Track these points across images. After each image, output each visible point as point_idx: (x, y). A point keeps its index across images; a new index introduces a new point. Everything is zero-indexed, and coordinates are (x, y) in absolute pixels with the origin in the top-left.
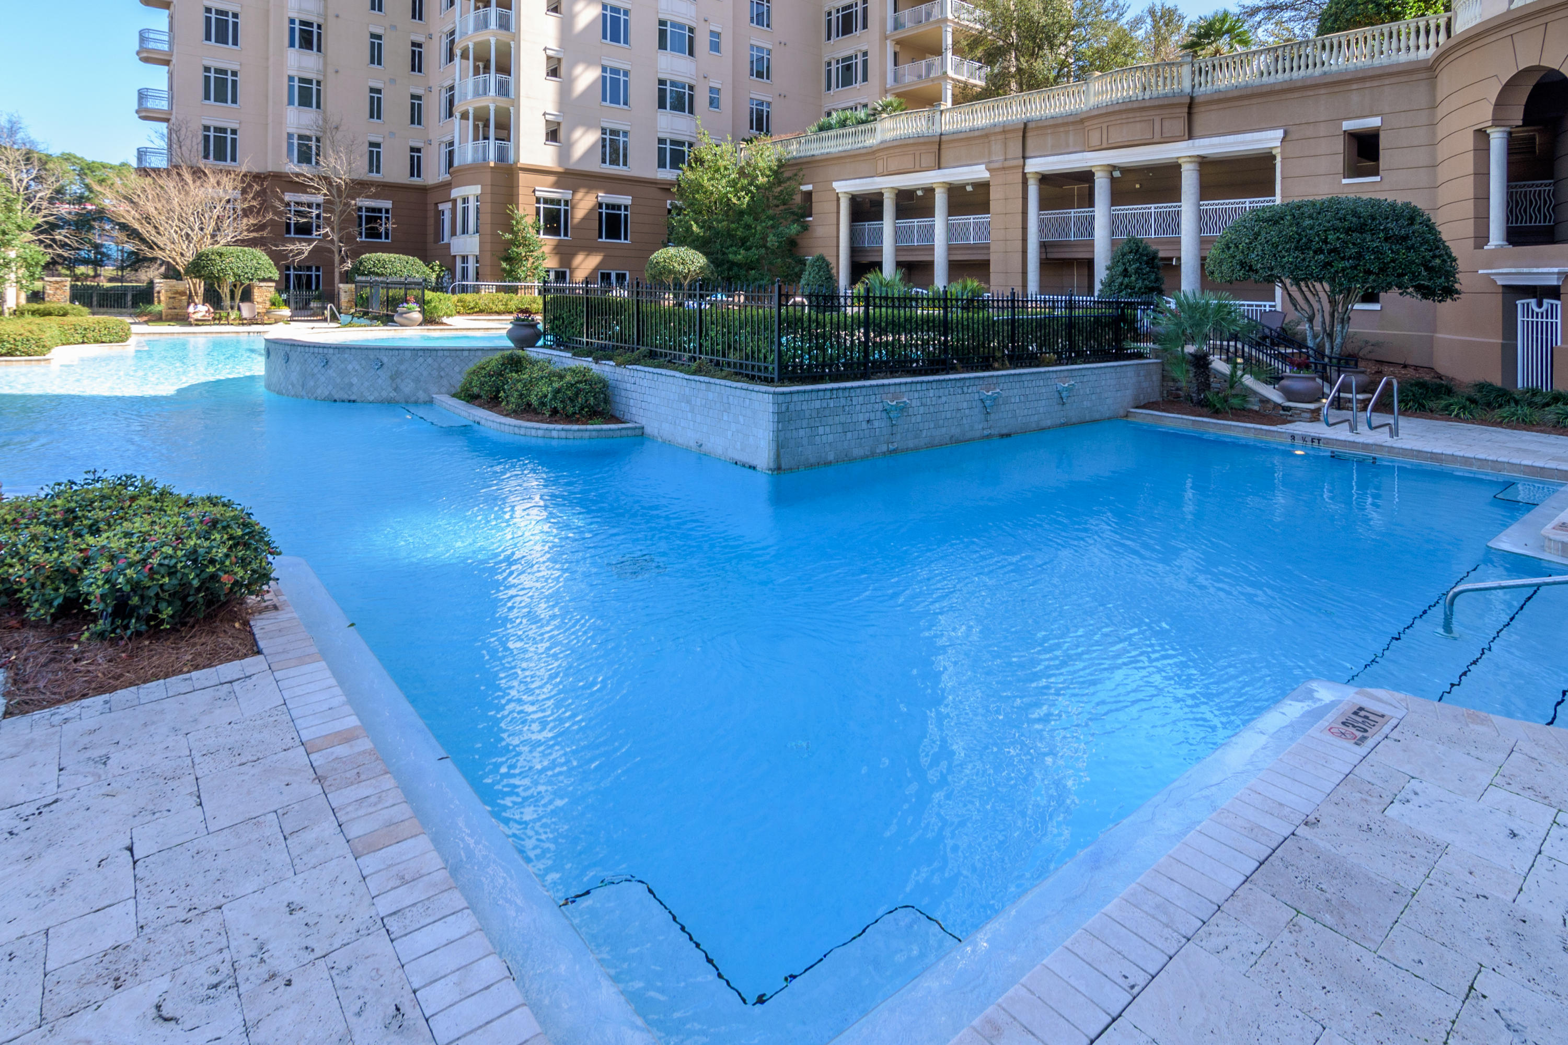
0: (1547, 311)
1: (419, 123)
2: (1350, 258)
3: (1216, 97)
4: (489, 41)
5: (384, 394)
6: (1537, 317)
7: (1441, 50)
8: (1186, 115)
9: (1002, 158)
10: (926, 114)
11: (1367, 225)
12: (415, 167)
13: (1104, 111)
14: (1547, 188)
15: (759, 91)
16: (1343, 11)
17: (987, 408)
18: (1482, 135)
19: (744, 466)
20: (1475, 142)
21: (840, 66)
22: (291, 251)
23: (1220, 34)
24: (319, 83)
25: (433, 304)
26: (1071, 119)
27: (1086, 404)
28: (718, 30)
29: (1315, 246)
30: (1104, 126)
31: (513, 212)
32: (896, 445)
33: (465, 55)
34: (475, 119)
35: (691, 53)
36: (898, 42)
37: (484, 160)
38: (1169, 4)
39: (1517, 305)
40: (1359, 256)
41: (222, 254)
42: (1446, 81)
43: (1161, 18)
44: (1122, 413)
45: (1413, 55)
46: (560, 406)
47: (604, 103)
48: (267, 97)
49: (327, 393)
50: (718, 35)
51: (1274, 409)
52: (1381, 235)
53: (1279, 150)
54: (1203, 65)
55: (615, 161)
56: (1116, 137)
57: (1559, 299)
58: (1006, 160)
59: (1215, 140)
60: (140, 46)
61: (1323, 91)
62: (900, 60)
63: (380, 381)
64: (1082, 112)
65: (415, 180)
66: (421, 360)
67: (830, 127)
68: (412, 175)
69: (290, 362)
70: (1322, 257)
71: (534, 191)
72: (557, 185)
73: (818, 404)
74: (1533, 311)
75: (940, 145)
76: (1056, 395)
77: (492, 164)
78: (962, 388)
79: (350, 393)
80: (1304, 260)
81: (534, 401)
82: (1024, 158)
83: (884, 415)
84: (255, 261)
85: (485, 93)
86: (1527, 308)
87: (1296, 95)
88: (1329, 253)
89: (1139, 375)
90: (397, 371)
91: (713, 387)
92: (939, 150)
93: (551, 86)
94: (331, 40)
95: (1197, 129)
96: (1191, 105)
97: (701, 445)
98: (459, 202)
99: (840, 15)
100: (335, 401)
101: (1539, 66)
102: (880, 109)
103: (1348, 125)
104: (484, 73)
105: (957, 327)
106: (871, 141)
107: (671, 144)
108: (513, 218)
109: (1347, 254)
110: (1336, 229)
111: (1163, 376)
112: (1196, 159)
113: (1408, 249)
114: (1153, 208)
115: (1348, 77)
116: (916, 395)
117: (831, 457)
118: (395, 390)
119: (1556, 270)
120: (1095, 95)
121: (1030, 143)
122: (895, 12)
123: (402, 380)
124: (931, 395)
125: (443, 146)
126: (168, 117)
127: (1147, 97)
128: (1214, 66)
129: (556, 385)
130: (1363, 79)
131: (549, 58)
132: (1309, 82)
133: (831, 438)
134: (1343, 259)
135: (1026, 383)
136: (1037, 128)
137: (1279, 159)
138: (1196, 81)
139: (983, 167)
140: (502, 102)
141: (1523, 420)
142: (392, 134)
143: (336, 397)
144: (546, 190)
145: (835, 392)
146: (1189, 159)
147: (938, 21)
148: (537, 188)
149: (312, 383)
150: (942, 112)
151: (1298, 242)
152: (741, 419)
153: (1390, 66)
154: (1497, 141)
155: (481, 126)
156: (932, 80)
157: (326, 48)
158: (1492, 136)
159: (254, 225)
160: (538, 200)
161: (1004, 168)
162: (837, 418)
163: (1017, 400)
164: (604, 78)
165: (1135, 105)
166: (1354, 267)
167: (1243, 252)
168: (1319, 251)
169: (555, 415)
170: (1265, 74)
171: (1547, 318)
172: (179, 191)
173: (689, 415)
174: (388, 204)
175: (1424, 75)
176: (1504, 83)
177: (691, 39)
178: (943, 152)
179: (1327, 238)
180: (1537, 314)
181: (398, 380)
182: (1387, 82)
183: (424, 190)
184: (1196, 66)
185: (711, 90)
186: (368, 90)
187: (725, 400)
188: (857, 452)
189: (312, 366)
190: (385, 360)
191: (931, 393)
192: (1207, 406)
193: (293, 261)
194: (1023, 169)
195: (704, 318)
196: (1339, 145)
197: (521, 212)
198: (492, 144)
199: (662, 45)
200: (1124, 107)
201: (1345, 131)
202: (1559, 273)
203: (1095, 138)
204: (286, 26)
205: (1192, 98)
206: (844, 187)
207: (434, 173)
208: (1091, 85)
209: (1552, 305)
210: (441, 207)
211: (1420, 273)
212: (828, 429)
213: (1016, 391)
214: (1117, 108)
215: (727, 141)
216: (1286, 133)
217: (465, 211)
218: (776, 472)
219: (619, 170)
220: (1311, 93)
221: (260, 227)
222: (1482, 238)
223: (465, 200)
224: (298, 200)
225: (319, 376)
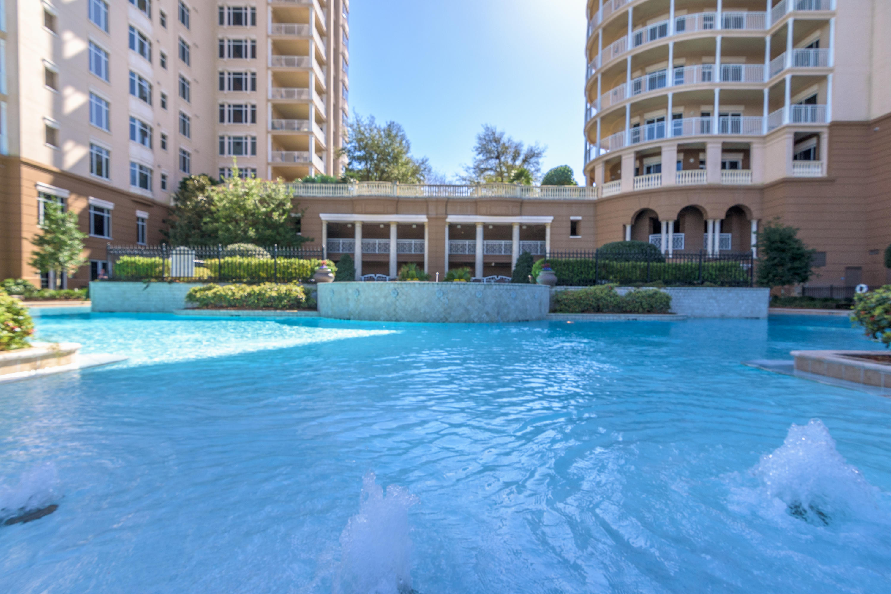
8: (520, 206)
20: (622, 228)
21: (232, 140)
26: (470, 200)
28: (165, 93)
30: (488, 206)
35: (150, 104)
47: (91, 124)
53: (548, 224)
54: (523, 188)
55: (100, 173)
58: (437, 214)
59: (529, 217)
61: (564, 205)
71: (36, 185)
72: (54, 183)
82: (446, 214)
87: (556, 205)
92: (397, 204)
93: (48, 95)
96: (522, 203)
99: (232, 109)
101: (647, 209)
103: (572, 218)
107: (139, 169)
112: (519, 224)
115: (572, 202)
127: (507, 197)
128: (527, 189)
130: (576, 203)
131: (46, 69)
132: (562, 201)
136: (453, 202)
137: (549, 227)
138: (521, 193)
139: (424, 216)
144: (45, 186)
148: (39, 183)
150: (396, 186)
154: (629, 228)
160: (38, 194)
161: (436, 218)
164: (91, 103)
165: (504, 199)
175: (593, 205)
176: (635, 213)
177: (150, 94)
178: (399, 206)
182: (583, 205)
185: (162, 135)
194: (446, 220)
196: (568, 225)
201: (570, 220)
203: (483, 210)
205: (522, 200)
206: (325, 217)
216: (554, 218)
219: (102, 180)
220: (560, 205)
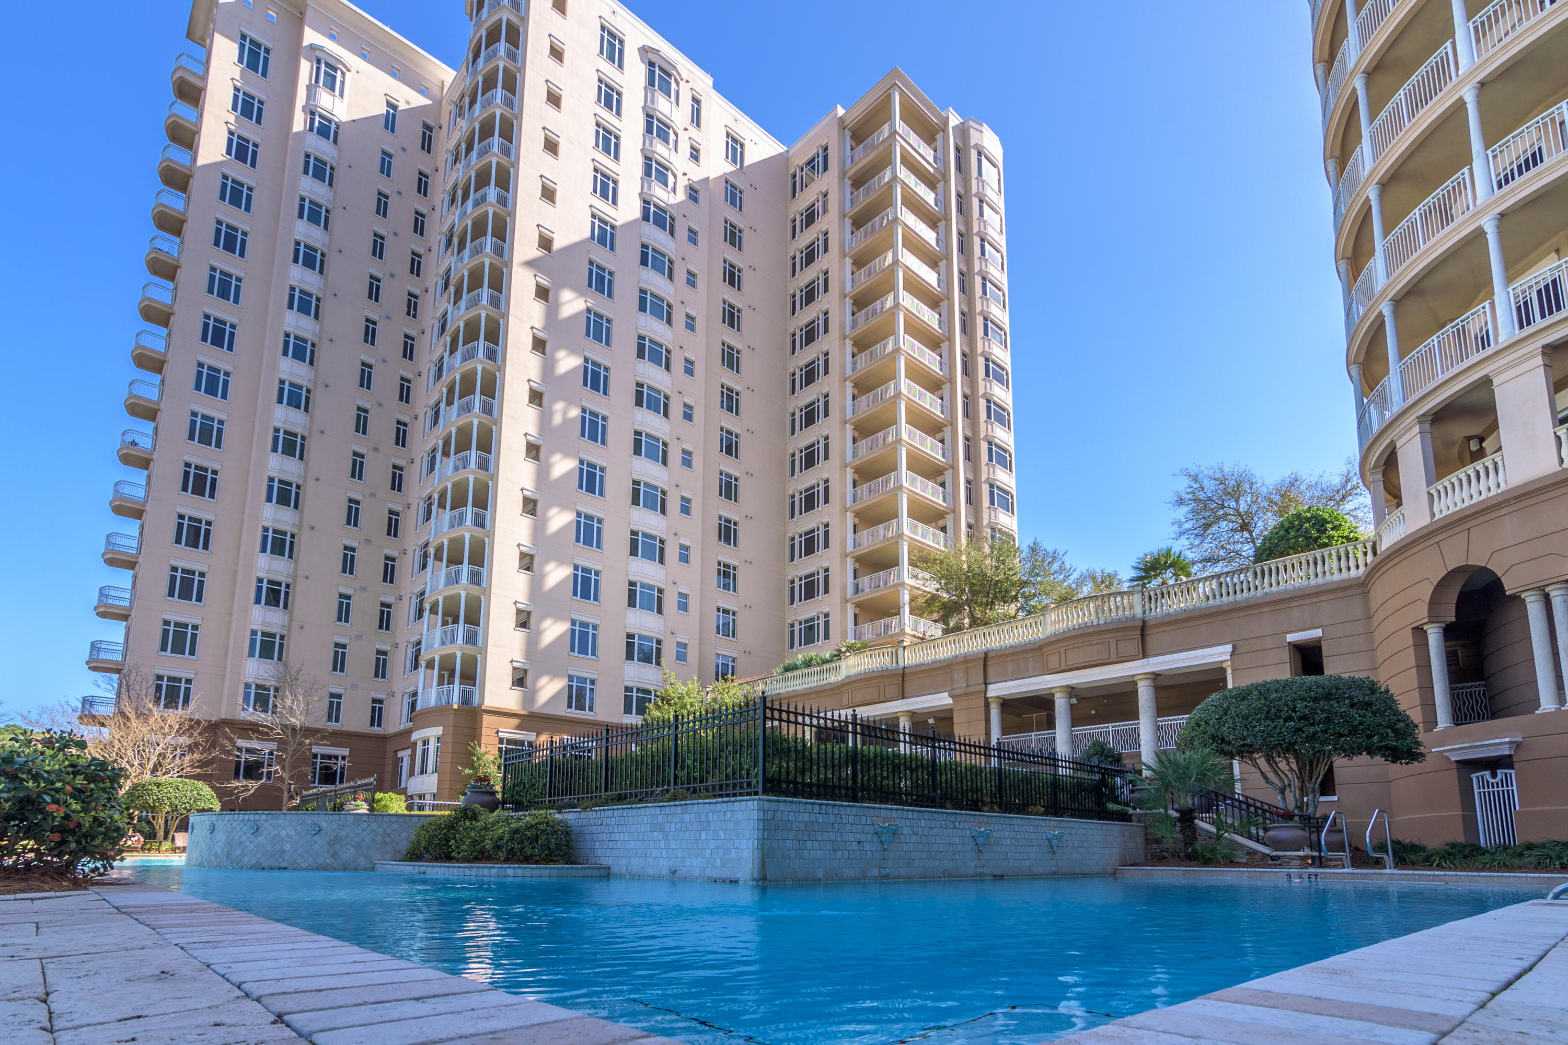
0: (1502, 781)
1: (383, 677)
2: (1320, 723)
3: (1166, 620)
4: (459, 595)
5: (320, 861)
6: (1493, 787)
7: (1369, 568)
8: (1139, 637)
9: (964, 685)
10: (889, 650)
11: (1331, 695)
12: (376, 716)
13: (1062, 637)
14: (1477, 689)
15: (725, 648)
16: (1277, 545)
17: (980, 845)
18: (1419, 632)
19: (724, 881)
20: (1413, 638)
21: (803, 626)
22: (237, 788)
23: (1166, 567)
24: (282, 637)
25: (383, 803)
26: (1030, 647)
27: (1076, 856)
28: (687, 592)
29: (1284, 715)
30: (1062, 650)
31: (474, 749)
32: (888, 871)
33: (434, 610)
34: (440, 669)
35: (660, 611)
36: (858, 605)
37: (448, 703)
38: (1109, 570)
39: (1471, 779)
40: (1328, 720)
41: (160, 784)
42: (1379, 592)
43: (1102, 582)
44: (1110, 869)
45: (1345, 575)
46: (517, 846)
47: (572, 653)
48: (227, 650)
49: (254, 861)
50: (686, 596)
51: (1262, 860)
52: (1347, 701)
53: (1229, 663)
54: (1152, 594)
55: (581, 707)
56: (1073, 660)
57: (1513, 768)
58: (968, 686)
59: (1168, 657)
60: (100, 600)
61: (1265, 609)
62: (860, 619)
63: (316, 847)
64: (1040, 640)
65: (376, 730)
66: (364, 825)
67: (795, 668)
68: (372, 724)
69: (216, 832)
70: (1292, 724)
71: (497, 732)
72: (519, 727)
73: (806, 817)
74: (1488, 782)
75: (903, 677)
76: (1046, 843)
77: (455, 706)
78: (954, 822)
79: (280, 860)
80: (1275, 727)
81: (488, 845)
82: (986, 684)
83: (875, 838)
84: (195, 792)
85: (452, 642)
86: (1483, 783)
87: (1241, 614)
88: (1299, 720)
89: (1124, 835)
90: (336, 837)
91: (690, 807)
92: (903, 681)
93: (519, 636)
94: (299, 599)
95: (1150, 648)
96: (1144, 628)
97: (675, 871)
98: (420, 744)
99: (803, 582)
100: (263, 869)
101: (1467, 566)
102: (843, 649)
103: (1291, 638)
104: (453, 623)
105: (945, 770)
106: (833, 678)
107: (637, 692)
108: (474, 755)
109: (1317, 720)
110: (1303, 699)
111: (1147, 839)
112: (1151, 676)
113: (1374, 714)
114: (1110, 727)
115: (1288, 596)
116: (908, 823)
117: (820, 874)
118: (332, 856)
119: (1507, 740)
120: (1052, 624)
121: (991, 671)
122: (855, 578)
123: (341, 846)
124: (923, 825)
125: (406, 696)
126: (120, 667)
127: (1102, 622)
128: (1162, 594)
129: (513, 826)
130: (1302, 597)
131: (519, 612)
132: (1252, 603)
133: (820, 854)
134: (1313, 725)
135: (1016, 827)
136: (998, 657)
137: (1229, 671)
138: (1147, 606)
139: (946, 694)
140: (470, 650)
141: (1504, 864)
142: (354, 686)
143: (264, 865)
144: (509, 731)
145: (824, 807)
146: (1144, 677)
147: (896, 585)
148: (500, 730)
149: (238, 852)
150: (904, 648)
151: (1268, 713)
152: (721, 834)
153: (1325, 584)
154: (1434, 636)
155: (446, 676)
156: (891, 636)
157: (293, 605)
158: (1429, 632)
159: (199, 761)
160: (501, 741)
161: (967, 694)
162: (826, 835)
163: (1009, 843)
164: (573, 631)
165: (1091, 630)
166: (1325, 731)
167: (1213, 726)
168: (1290, 718)
169: (511, 858)
170: (1211, 598)
171: (1503, 786)
172: (119, 727)
173: (662, 844)
174: (345, 752)
175: (1358, 591)
176: (1435, 584)
177: (660, 599)
178: (906, 683)
179: (1295, 707)
180: (1493, 784)
181: (337, 846)
182: (1324, 598)
183: (384, 739)
184: (1146, 594)
185: (679, 644)
186: (333, 645)
187: (703, 818)
188: (847, 873)
189: (241, 834)
190: (324, 825)
191: (923, 823)
192: (1195, 858)
193: (238, 798)
194: (985, 694)
195: (679, 751)
196: (1286, 656)
197: (483, 749)
198: (457, 687)
199: (632, 603)
200: (1080, 632)
201: (1289, 643)
202: (1510, 743)
203: (1053, 662)
204: (254, 584)
205: (1144, 622)
207: (395, 721)
208: (1047, 616)
209: (1506, 774)
210: (400, 754)
211: (1387, 733)
212: (816, 844)
213: (1007, 833)
214: (1074, 633)
215: (693, 680)
216: (1234, 647)
217: (425, 753)
218: (760, 883)
219: (585, 715)
220: (1255, 612)
221: (203, 764)
222: (1432, 722)
223: (426, 742)
224: (249, 745)
225: (247, 844)
